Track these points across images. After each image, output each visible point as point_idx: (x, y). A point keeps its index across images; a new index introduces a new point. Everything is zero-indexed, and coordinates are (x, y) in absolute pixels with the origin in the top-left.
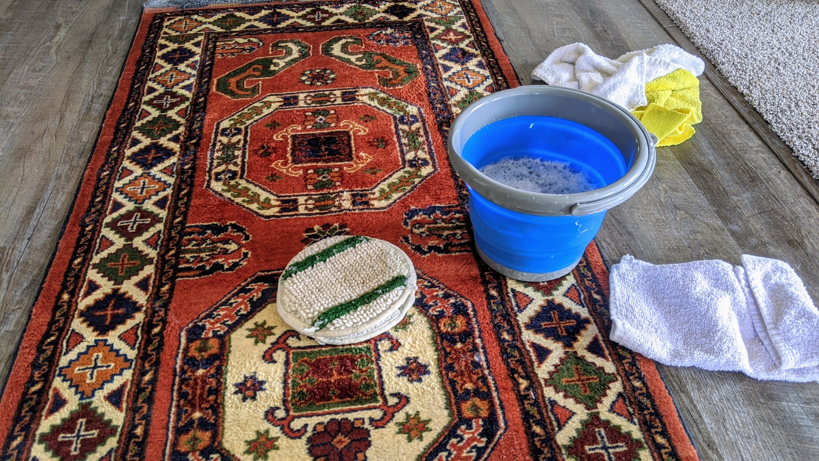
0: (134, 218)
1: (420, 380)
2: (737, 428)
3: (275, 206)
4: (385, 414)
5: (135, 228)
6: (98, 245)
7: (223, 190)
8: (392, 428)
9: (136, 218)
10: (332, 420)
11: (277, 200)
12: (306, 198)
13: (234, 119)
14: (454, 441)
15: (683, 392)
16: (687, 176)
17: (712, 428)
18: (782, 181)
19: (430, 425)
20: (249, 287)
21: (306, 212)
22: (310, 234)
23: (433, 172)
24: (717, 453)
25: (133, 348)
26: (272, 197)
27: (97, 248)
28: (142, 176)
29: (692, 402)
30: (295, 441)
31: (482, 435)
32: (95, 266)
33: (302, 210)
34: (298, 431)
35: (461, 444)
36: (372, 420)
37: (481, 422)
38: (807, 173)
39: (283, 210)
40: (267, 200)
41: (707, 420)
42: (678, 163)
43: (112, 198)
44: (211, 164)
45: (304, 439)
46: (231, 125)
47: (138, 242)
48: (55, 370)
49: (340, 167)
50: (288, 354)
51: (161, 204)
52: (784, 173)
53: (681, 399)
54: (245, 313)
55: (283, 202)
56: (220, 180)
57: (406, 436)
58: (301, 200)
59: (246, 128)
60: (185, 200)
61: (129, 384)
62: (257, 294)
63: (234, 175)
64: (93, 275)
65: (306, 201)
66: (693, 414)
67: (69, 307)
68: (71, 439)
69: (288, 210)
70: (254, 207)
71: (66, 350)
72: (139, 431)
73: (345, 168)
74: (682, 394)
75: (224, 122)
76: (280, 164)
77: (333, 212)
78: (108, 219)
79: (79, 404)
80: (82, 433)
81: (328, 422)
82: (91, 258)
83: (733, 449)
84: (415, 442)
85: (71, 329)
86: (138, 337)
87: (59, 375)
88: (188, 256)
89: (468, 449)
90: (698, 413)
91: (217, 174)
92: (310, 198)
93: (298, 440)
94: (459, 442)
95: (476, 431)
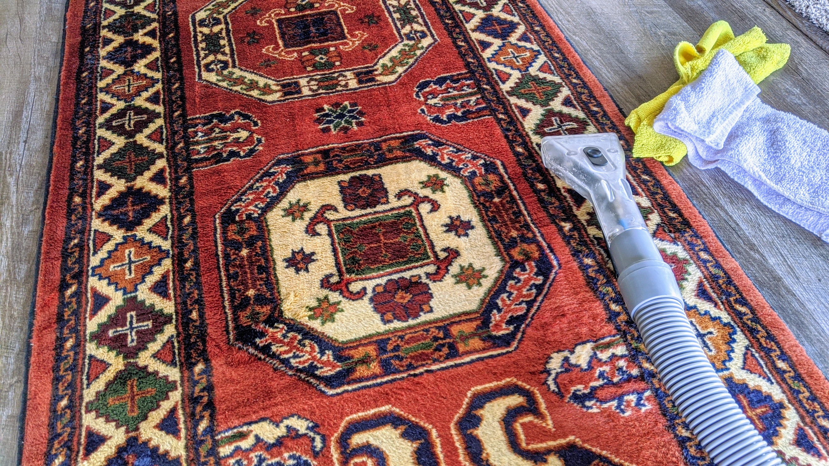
0: (128, 116)
1: (467, 235)
2: (771, 230)
3: (276, 91)
4: (439, 268)
5: (132, 126)
6: (97, 146)
7: (218, 80)
8: (449, 280)
9: (130, 116)
10: (389, 280)
11: (278, 85)
12: (307, 79)
13: (209, 10)
14: (512, 282)
15: (718, 206)
16: (681, 20)
17: (749, 233)
18: (768, 17)
19: (485, 273)
20: (272, 170)
21: (311, 93)
22: (322, 113)
23: (434, 43)
24: (759, 252)
25: (165, 239)
26: (271, 82)
27: (96, 149)
28: (124, 74)
29: (727, 214)
30: (357, 302)
31: (537, 274)
32: (100, 167)
33: (306, 91)
34: (358, 293)
35: (519, 284)
36: (428, 275)
37: (533, 264)
38: (789, 8)
39: (285, 94)
40: (267, 86)
41: (744, 227)
42: (670, 9)
43: (98, 99)
44: (198, 55)
45: (366, 299)
46: (207, 16)
47: (141, 138)
48: (88, 271)
49: (336, 46)
50: (329, 227)
51: (154, 99)
52: (768, 10)
53: (718, 213)
54: (275, 195)
55: (283, 86)
56: (212, 70)
57: (464, 284)
58: (303, 82)
59: (225, 17)
60: (179, 93)
61: (171, 274)
62: (282, 176)
63: (225, 65)
64: (100, 175)
65: (308, 82)
66: (730, 223)
67: (84, 209)
68: (126, 332)
69: (291, 93)
70: (255, 93)
71: (94, 250)
72: (194, 315)
73: (341, 47)
74: (717, 209)
75: (199, 13)
76: (271, 50)
77: (338, 91)
78: (101, 120)
79: (124, 299)
80: (135, 325)
81: (386, 284)
82: (94, 160)
83: (772, 247)
84: (475, 288)
85: (93, 229)
86: (168, 228)
87: (93, 275)
88: (198, 148)
89: (528, 287)
90: (735, 222)
91: (207, 66)
92: (312, 80)
93: (360, 301)
94: (516, 283)
95: (531, 272)
